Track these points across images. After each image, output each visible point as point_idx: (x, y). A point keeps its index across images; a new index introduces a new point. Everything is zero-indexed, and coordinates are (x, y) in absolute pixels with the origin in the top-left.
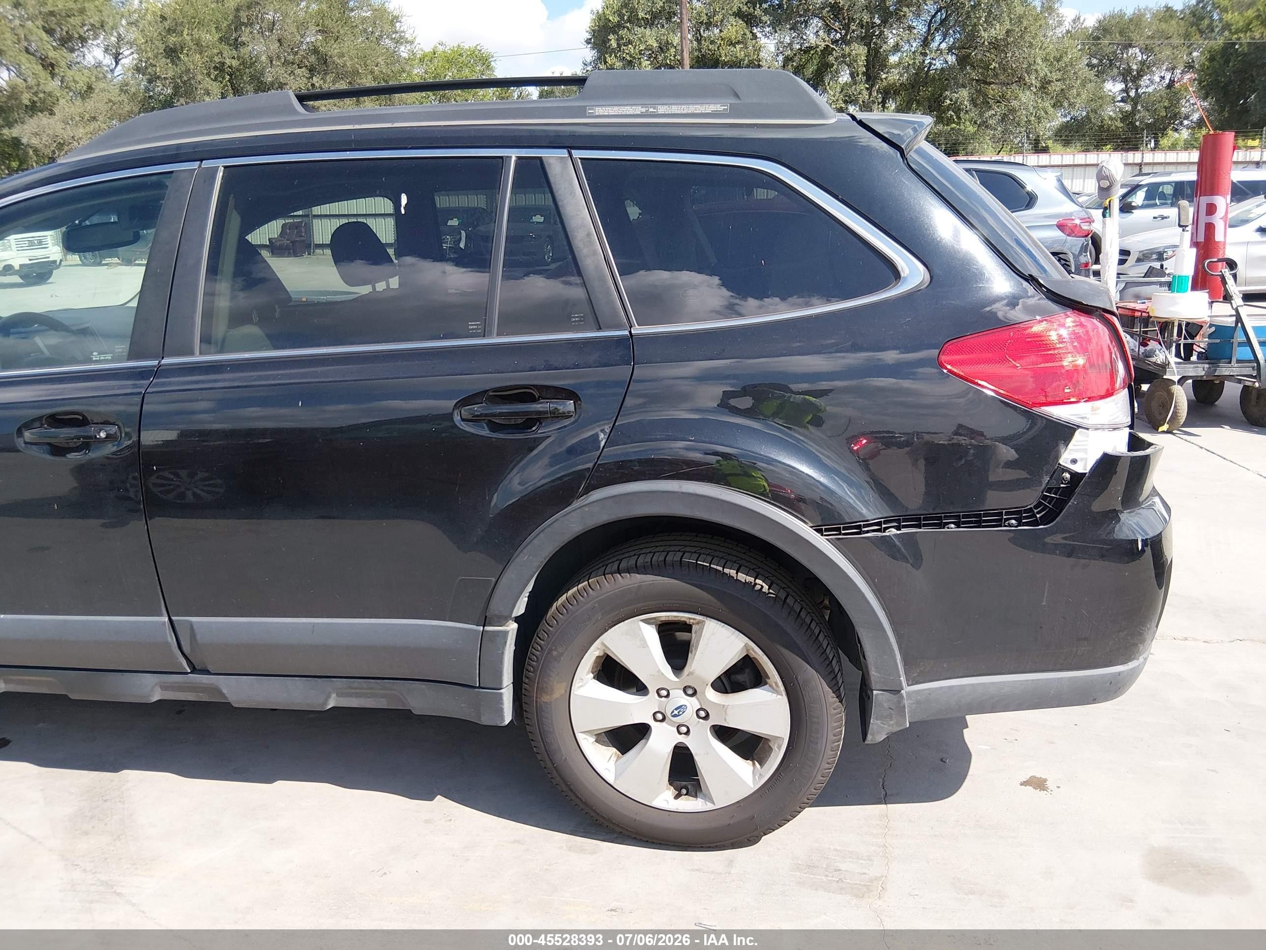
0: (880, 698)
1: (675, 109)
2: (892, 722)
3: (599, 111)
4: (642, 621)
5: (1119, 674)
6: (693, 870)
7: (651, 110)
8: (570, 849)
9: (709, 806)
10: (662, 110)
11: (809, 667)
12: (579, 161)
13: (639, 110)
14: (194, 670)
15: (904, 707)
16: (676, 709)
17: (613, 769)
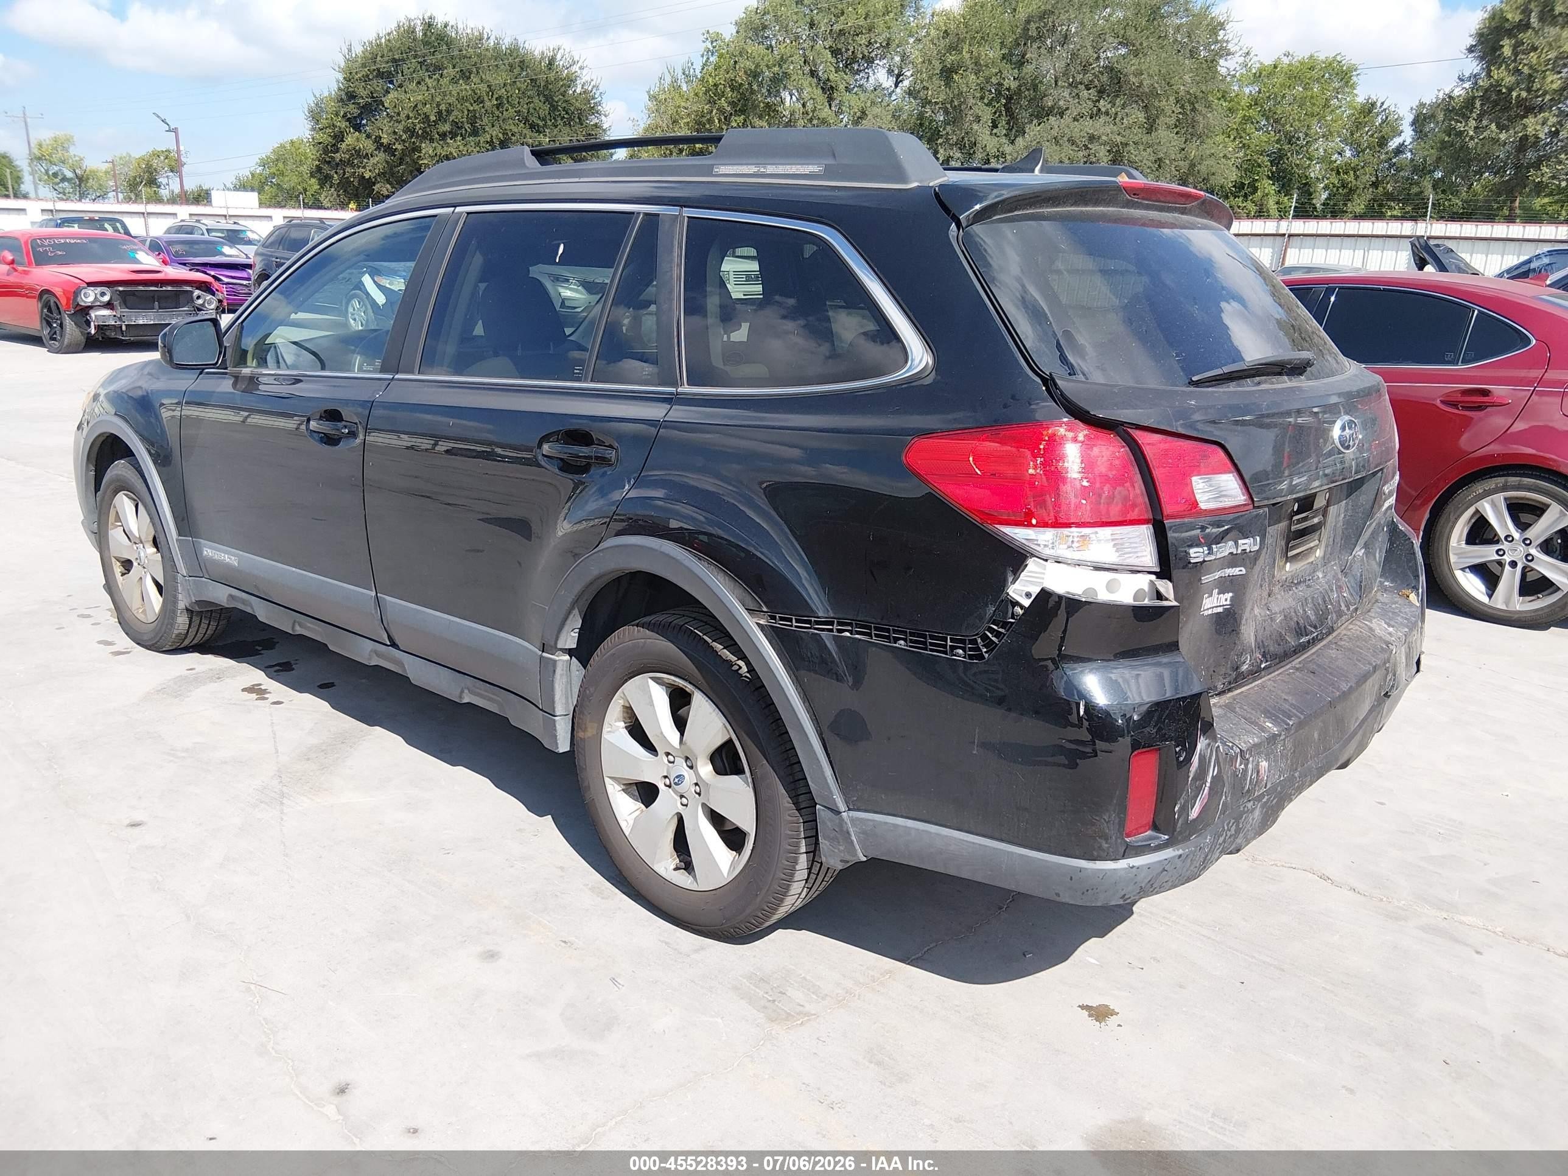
0: (822, 813)
1: (781, 169)
2: (842, 848)
3: (723, 170)
4: (651, 678)
5: (1081, 870)
6: (662, 942)
7: (762, 170)
8: (592, 889)
9: (694, 887)
10: (770, 169)
11: (765, 762)
12: (686, 219)
13: (752, 169)
14: (394, 645)
15: (848, 833)
16: (677, 777)
17: (631, 822)
